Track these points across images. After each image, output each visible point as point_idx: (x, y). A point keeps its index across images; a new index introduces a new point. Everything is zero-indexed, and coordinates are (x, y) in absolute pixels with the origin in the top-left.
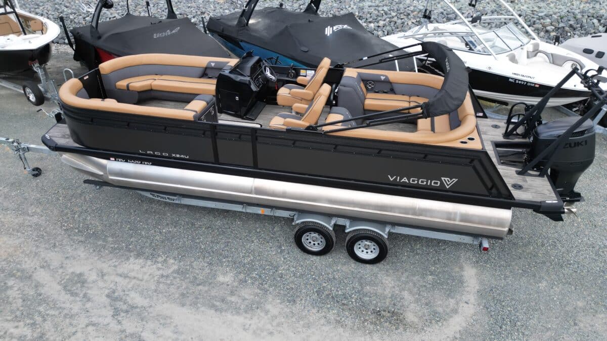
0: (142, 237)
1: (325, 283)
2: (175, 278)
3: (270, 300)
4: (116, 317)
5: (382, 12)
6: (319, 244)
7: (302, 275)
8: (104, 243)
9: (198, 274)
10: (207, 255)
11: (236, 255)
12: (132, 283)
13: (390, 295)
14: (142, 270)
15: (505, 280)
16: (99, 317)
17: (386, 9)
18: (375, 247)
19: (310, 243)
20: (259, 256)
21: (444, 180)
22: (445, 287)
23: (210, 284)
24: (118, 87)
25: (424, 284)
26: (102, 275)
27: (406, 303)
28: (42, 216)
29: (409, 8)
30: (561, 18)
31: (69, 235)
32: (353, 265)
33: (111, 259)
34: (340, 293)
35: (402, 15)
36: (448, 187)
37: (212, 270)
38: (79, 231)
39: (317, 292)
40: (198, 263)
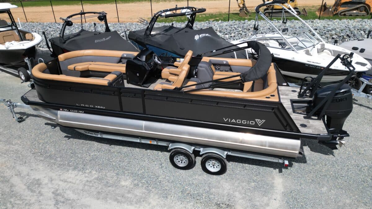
0: (78, 158)
1: (187, 186)
2: (95, 182)
3: (152, 196)
4: (56, 206)
5: (233, 28)
6: (184, 162)
7: (173, 181)
8: (55, 162)
9: (109, 180)
10: (116, 169)
11: (134, 169)
12: (69, 185)
13: (227, 194)
14: (75, 177)
15: (300, 186)
16: (46, 205)
17: (235, 26)
18: (218, 164)
19: (179, 161)
20: (148, 170)
21: (257, 121)
22: (262, 190)
23: (116, 186)
24: (69, 69)
25: (249, 188)
26: (51, 180)
27: (236, 199)
28: (20, 145)
29: (250, 26)
30: (342, 30)
31: (35, 157)
32: (205, 175)
33: (58, 171)
34: (195, 192)
35: (245, 30)
36: (260, 125)
37: (118, 178)
38: (41, 154)
39: (181, 191)
40: (110, 174)
